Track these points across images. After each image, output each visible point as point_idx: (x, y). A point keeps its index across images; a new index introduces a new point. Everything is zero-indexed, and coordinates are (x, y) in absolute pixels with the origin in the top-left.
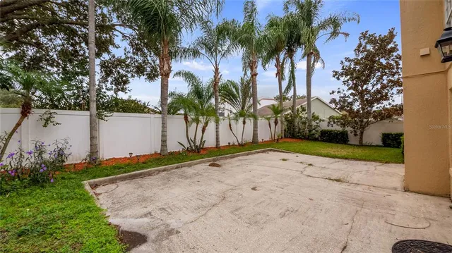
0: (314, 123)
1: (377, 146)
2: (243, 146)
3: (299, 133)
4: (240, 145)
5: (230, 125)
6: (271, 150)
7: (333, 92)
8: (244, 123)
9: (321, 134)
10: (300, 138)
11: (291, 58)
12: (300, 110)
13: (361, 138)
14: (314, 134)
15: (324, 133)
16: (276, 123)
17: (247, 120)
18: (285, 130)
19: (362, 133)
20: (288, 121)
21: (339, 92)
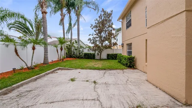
0: (81, 50)
1: (105, 59)
2: (33, 69)
3: (74, 54)
4: (28, 68)
5: (16, 51)
6: (59, 69)
7: (90, 35)
8: (34, 48)
9: (85, 55)
10: (75, 58)
11: (69, 14)
12: (74, 42)
13: (100, 56)
14: (81, 55)
15: (86, 54)
16: (61, 49)
17: (37, 47)
18: (66, 53)
19: (101, 54)
20: (68, 48)
21: (93, 35)
